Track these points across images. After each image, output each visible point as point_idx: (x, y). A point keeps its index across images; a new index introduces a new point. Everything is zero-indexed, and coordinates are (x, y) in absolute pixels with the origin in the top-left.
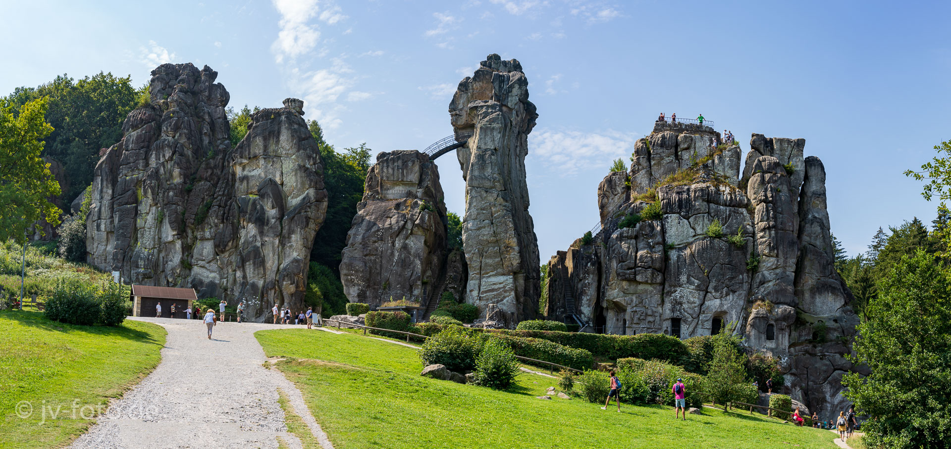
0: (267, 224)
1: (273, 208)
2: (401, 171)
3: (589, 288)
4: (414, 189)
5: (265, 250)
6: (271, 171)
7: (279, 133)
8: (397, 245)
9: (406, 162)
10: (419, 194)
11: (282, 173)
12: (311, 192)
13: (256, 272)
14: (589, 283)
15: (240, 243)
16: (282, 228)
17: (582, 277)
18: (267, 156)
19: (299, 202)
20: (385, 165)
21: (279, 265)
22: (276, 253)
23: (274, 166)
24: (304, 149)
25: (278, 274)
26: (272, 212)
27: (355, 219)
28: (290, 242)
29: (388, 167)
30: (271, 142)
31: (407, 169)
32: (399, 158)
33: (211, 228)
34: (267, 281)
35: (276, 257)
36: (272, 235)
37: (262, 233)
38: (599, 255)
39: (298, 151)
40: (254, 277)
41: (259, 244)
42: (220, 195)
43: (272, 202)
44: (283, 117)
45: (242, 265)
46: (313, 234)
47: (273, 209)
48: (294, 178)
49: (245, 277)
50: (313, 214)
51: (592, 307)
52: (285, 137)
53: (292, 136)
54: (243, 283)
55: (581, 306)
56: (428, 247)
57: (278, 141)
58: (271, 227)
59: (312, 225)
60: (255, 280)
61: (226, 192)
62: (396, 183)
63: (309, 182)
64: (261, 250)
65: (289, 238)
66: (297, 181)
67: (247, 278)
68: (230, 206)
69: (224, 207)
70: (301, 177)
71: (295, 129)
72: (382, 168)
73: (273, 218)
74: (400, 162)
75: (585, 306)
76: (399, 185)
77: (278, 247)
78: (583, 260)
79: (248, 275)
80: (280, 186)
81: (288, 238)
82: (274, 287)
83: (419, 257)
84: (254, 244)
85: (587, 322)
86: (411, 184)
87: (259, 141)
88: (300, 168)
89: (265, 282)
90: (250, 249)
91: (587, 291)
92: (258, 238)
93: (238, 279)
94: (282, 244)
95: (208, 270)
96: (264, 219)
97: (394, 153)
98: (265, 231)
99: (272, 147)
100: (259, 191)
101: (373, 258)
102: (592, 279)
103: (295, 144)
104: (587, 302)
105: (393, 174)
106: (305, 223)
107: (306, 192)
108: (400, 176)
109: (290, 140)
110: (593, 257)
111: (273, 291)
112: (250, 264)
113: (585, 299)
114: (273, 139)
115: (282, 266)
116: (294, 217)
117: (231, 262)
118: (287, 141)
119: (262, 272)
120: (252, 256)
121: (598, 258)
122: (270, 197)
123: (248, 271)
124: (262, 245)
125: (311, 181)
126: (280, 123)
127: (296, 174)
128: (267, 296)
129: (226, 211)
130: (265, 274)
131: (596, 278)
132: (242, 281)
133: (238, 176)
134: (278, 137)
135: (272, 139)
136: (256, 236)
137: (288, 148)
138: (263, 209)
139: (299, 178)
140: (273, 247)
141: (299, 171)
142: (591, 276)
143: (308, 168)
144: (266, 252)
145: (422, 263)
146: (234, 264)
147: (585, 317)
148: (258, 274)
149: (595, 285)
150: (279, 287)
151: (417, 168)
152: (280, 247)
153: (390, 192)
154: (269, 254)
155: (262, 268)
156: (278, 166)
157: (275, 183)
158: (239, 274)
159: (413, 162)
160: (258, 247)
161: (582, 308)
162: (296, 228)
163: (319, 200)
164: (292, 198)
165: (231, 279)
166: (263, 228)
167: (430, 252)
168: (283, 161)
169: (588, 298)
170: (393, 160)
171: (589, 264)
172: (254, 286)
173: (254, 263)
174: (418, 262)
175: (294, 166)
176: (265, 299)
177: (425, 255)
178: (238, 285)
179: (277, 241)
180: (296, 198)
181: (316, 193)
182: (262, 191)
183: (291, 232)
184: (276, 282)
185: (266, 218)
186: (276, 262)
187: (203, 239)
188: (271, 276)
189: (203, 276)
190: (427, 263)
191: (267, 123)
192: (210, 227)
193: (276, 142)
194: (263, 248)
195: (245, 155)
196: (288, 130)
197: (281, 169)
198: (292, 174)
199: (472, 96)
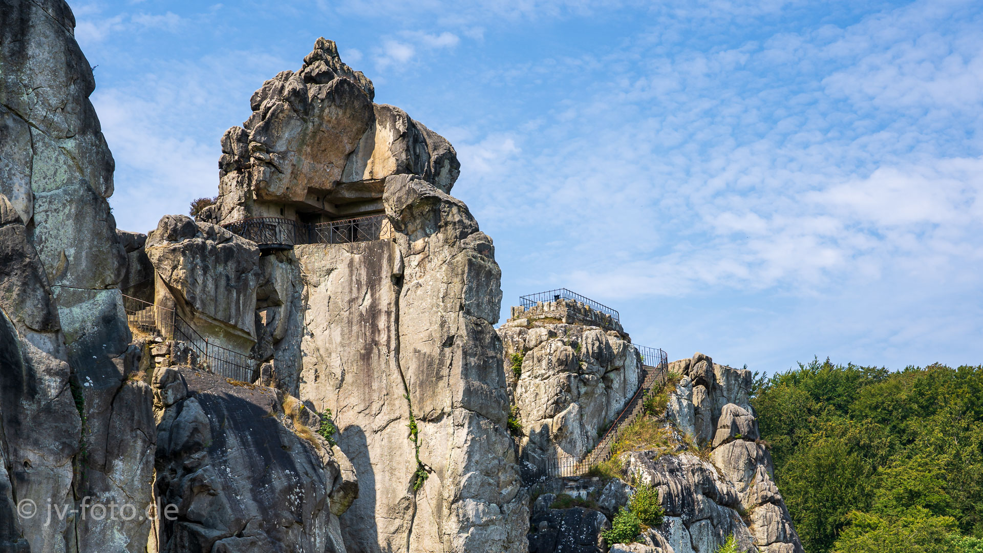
0: (32, 392)
1: (44, 328)
16: (82, 424)
20: (200, 262)
23: (9, 150)
26: (37, 344)
28: (107, 488)
29: (204, 271)
31: (244, 295)
36: (55, 446)
47: (43, 332)
48: (71, 229)
57: (20, 56)
58: (46, 411)
62: (214, 327)
63: (115, 263)
65: (106, 469)
66: (78, 243)
72: (194, 270)
73: (50, 373)
76: (216, 333)
86: (244, 340)
98: (27, 422)
105: (216, 298)
107: (102, 297)
137: (54, 101)
156: (20, 152)
168: (39, 145)
180: (69, 305)
197: (27, 171)
198: (67, 211)
199: (315, 133)
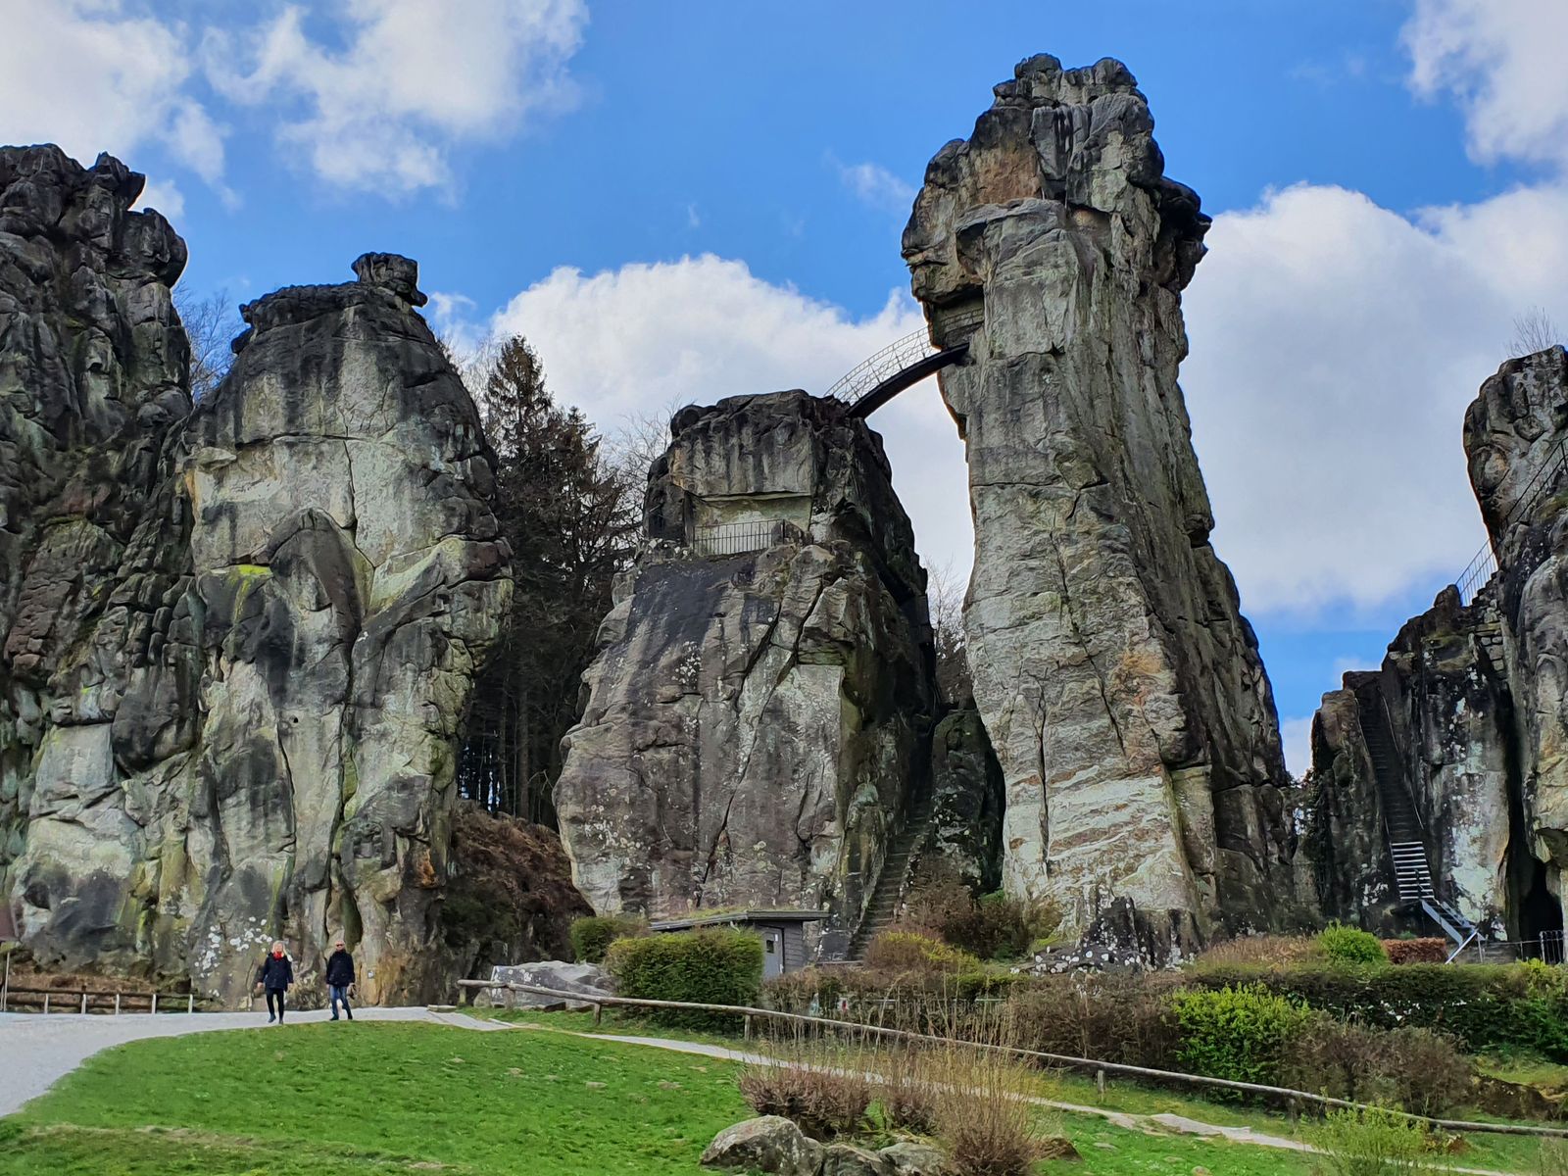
0: (300, 662)
1: (320, 607)
2: (751, 459)
3: (1473, 794)
4: (800, 520)
5: (292, 751)
6: (312, 486)
7: (337, 363)
8: (748, 703)
9: (767, 429)
10: (820, 533)
11: (351, 491)
12: (453, 552)
13: (262, 829)
14: (1470, 776)
15: (205, 733)
16: (350, 674)
17: (1442, 759)
18: (297, 439)
19: (410, 584)
20: (699, 446)
21: (344, 799)
22: (335, 760)
23: (324, 470)
24: (422, 412)
25: (339, 833)
26: (315, 624)
27: (606, 629)
28: (379, 721)
29: (708, 452)
30: (312, 390)
31: (771, 454)
32: (742, 421)
33: (100, 683)
34: (302, 859)
35: (333, 773)
36: (318, 699)
37: (279, 693)
38: (1498, 666)
39: (404, 418)
40: (252, 848)
41: (270, 733)
42: (137, 570)
43: (317, 586)
44: (350, 314)
45: (213, 810)
46: (461, 684)
47: (319, 609)
48: (391, 507)
49: (220, 851)
50: (460, 621)
51: (1494, 867)
52: (358, 371)
53: (382, 371)
54: (215, 870)
55: (1453, 864)
56: (857, 702)
57: (335, 389)
58: (313, 673)
59: (458, 659)
60: (257, 860)
61: (158, 558)
62: (738, 503)
63: (442, 517)
64: (277, 751)
65: (377, 705)
66: (400, 516)
67: (227, 853)
68: (172, 605)
69: (150, 610)
70: (415, 500)
71: (388, 348)
72: (691, 458)
73: (319, 641)
74: (747, 432)
75: (1469, 863)
76: (749, 507)
77: (340, 736)
78: (1433, 690)
79: (231, 841)
80: (346, 534)
81: (373, 705)
82: (324, 884)
83: (825, 738)
84: (254, 733)
85: (1485, 927)
86: (789, 500)
87: (271, 390)
88: (411, 472)
89: (292, 862)
90: (238, 750)
91: (1467, 808)
92: (269, 712)
93: (195, 860)
94: (352, 730)
95: (90, 830)
96: (289, 645)
97: (725, 405)
98: (292, 687)
99: (316, 410)
100: (273, 549)
101: (665, 755)
102: (1483, 758)
103: (392, 397)
104: (1475, 848)
105: (728, 475)
106: (429, 653)
107: (435, 550)
108: (751, 479)
109: (375, 384)
110: (1473, 676)
111: (322, 895)
112: (238, 804)
113: (1463, 840)
114: (319, 382)
115: (351, 806)
116: (390, 634)
117: (174, 799)
118: (366, 386)
119: (283, 827)
120: (245, 776)
121: (1497, 678)
122: (309, 570)
123: (230, 829)
124: (283, 734)
125: (450, 511)
126: (339, 332)
127: (398, 493)
128: (301, 915)
129: (156, 624)
130: (292, 836)
131: (1496, 755)
132: (210, 865)
133: (198, 507)
134: (334, 376)
135: (313, 380)
136: (259, 706)
137: (369, 409)
138: (286, 611)
139: (406, 504)
140: (321, 738)
141: (407, 483)
142: (1477, 748)
143: (437, 473)
144: (295, 762)
145: (837, 760)
146: (185, 806)
147: (1474, 905)
148: (268, 838)
149: (1495, 779)
150: (340, 877)
151: (805, 448)
152: (346, 739)
153: (722, 531)
154: (304, 766)
155: (280, 816)
156: (337, 467)
157: (329, 527)
158: (200, 841)
159: (792, 429)
160: (270, 744)
161: (1455, 872)
162: (398, 672)
163: (481, 575)
164: (389, 570)
165: (171, 859)
166: (284, 678)
167: (865, 723)
168: (354, 453)
169: (1475, 831)
170: (725, 430)
171: (1461, 704)
172: (252, 881)
173: (253, 800)
174: (823, 757)
175: (391, 467)
176: (293, 923)
177: (848, 731)
178: (197, 881)
179: (334, 720)
180: (402, 570)
181: (472, 552)
182: (280, 553)
183: (382, 684)
184: (334, 862)
185: (296, 641)
186: (333, 791)
187: (69, 723)
188: (316, 841)
189: (69, 855)
190: (858, 758)
191: (297, 332)
192: (97, 678)
193: (328, 391)
194: (287, 744)
195: (225, 437)
196: (367, 351)
197: (347, 478)
198: (384, 494)
199: (974, 197)
